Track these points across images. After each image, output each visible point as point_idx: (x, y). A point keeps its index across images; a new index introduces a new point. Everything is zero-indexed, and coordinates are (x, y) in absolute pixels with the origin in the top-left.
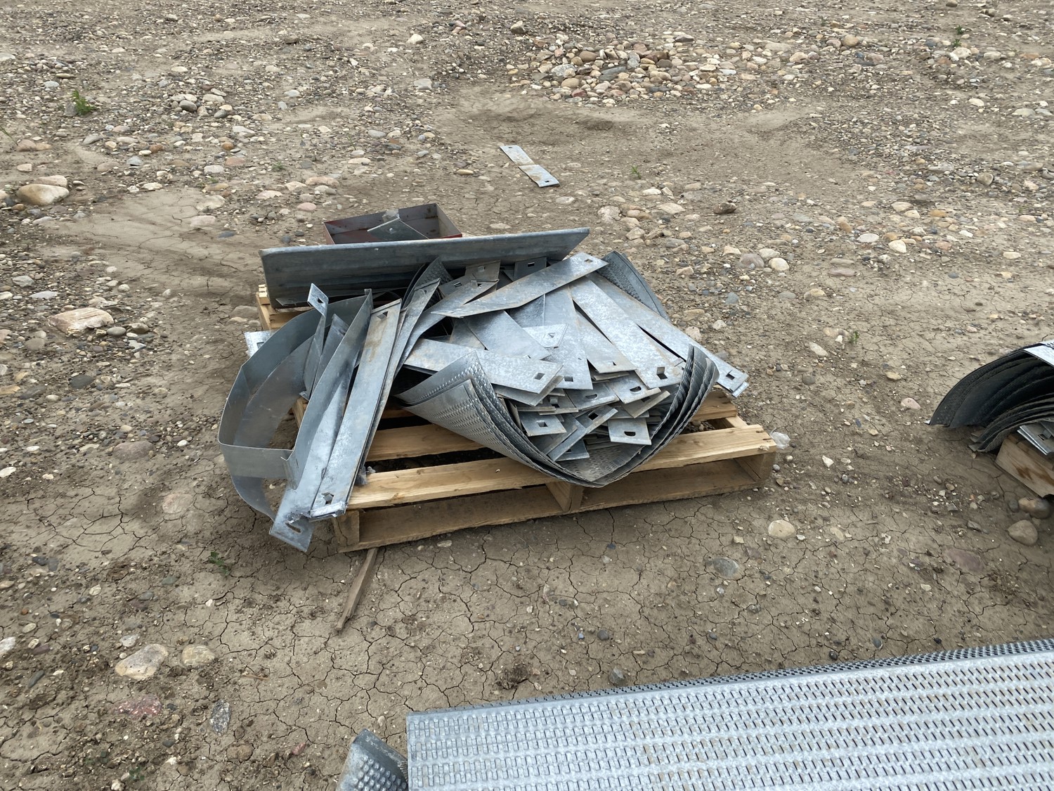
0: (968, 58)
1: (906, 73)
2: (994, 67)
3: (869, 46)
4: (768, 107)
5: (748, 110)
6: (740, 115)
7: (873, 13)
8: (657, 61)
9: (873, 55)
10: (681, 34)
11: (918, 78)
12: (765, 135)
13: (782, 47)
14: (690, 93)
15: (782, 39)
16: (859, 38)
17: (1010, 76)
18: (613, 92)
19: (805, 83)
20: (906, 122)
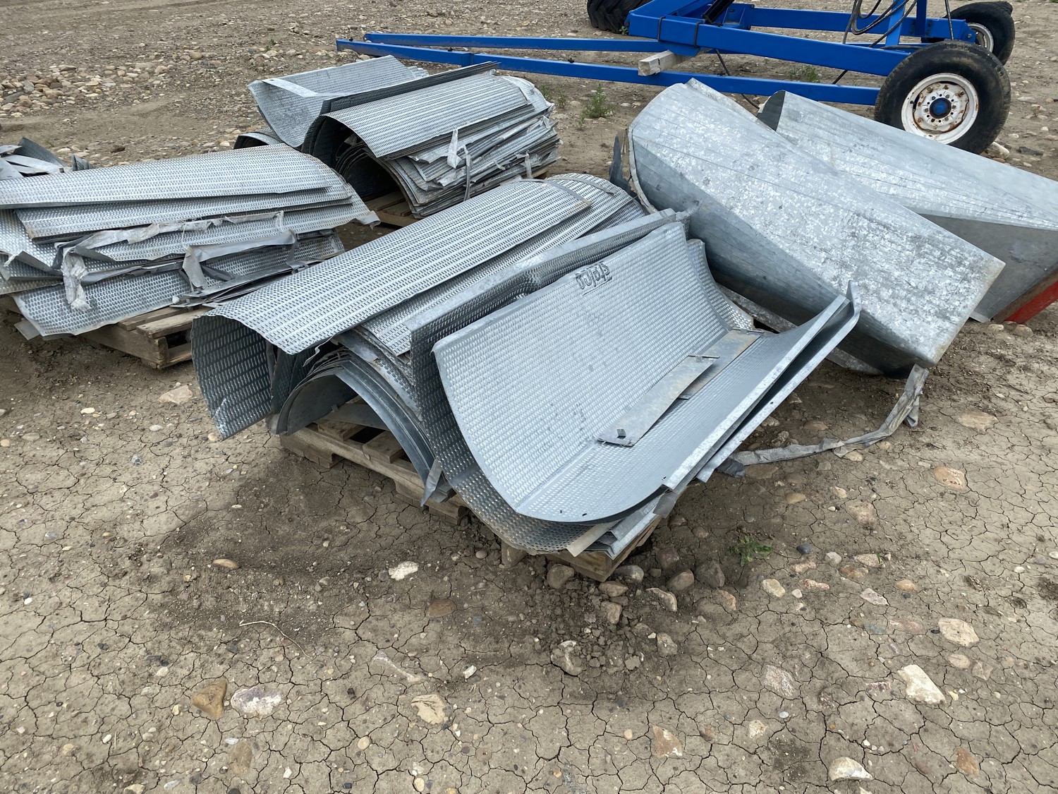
0: (276, 56)
1: (237, 69)
2: (294, 60)
3: (211, 58)
4: (144, 101)
5: (130, 105)
6: (124, 108)
7: (215, 39)
8: (49, 85)
9: (213, 61)
10: (63, 66)
11: (246, 71)
12: (143, 115)
13: (148, 65)
14: (82, 100)
15: (148, 59)
16: (203, 53)
17: (303, 63)
18: (18, 108)
19: (169, 84)
20: (238, 94)
